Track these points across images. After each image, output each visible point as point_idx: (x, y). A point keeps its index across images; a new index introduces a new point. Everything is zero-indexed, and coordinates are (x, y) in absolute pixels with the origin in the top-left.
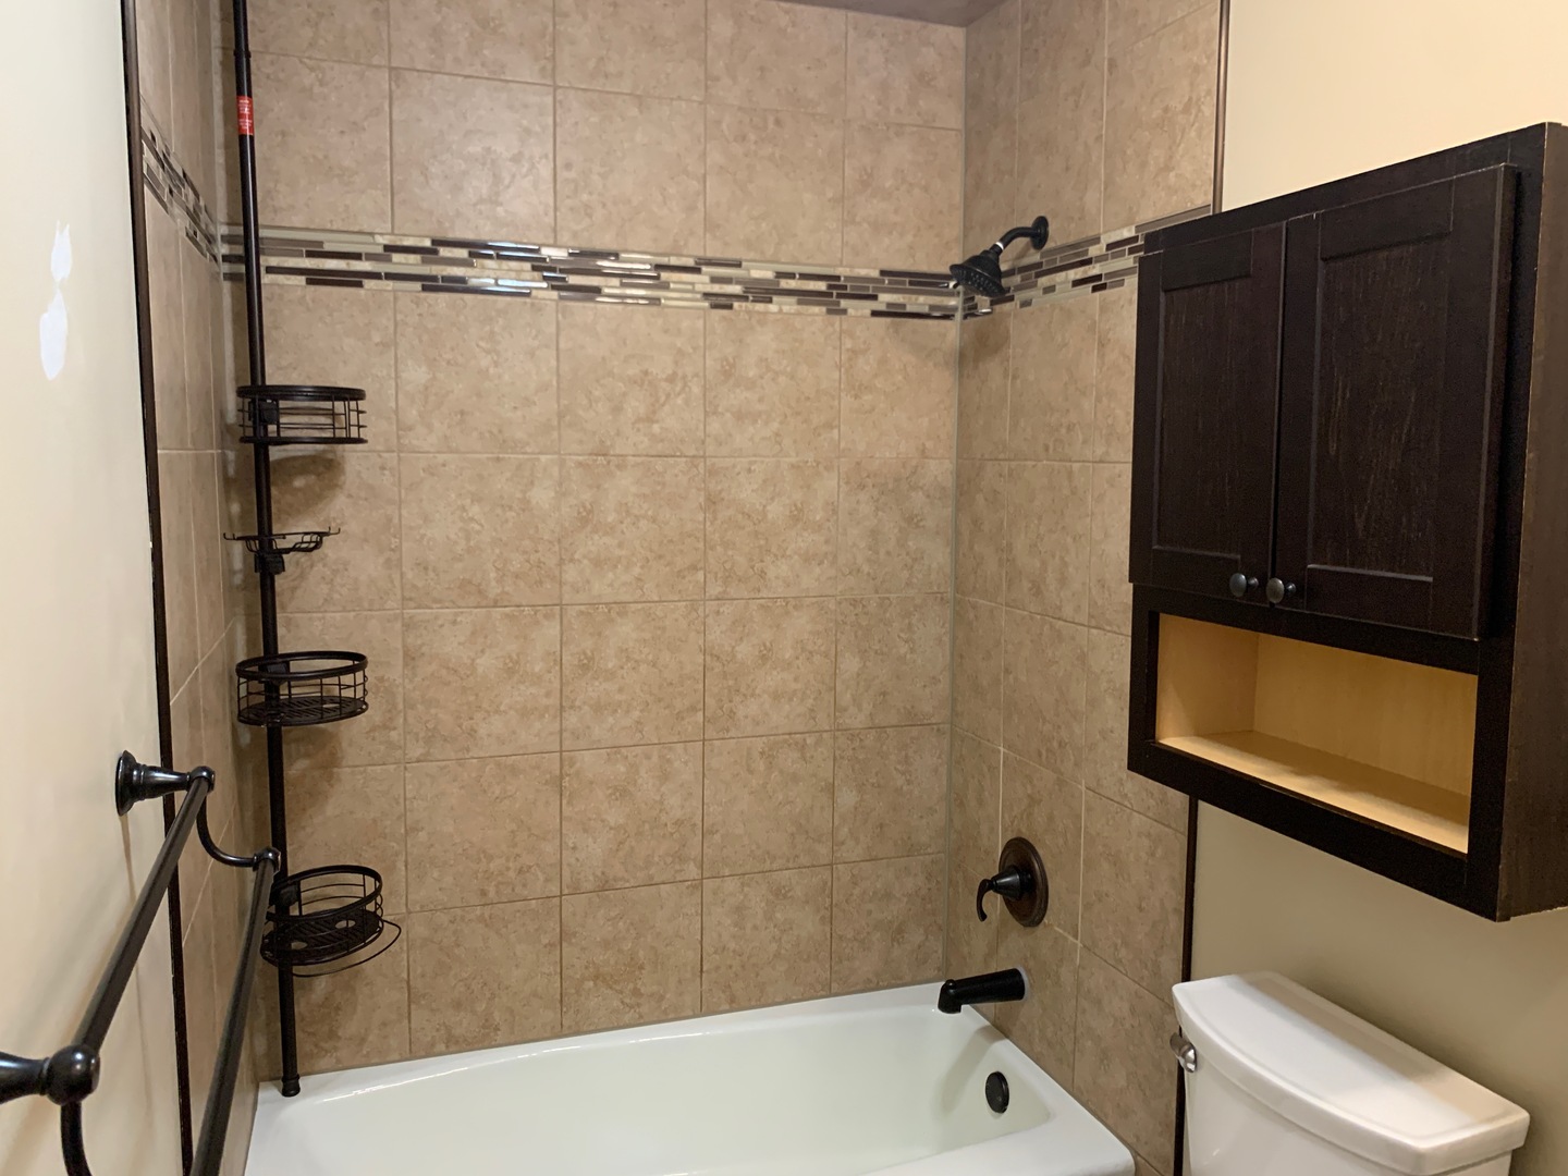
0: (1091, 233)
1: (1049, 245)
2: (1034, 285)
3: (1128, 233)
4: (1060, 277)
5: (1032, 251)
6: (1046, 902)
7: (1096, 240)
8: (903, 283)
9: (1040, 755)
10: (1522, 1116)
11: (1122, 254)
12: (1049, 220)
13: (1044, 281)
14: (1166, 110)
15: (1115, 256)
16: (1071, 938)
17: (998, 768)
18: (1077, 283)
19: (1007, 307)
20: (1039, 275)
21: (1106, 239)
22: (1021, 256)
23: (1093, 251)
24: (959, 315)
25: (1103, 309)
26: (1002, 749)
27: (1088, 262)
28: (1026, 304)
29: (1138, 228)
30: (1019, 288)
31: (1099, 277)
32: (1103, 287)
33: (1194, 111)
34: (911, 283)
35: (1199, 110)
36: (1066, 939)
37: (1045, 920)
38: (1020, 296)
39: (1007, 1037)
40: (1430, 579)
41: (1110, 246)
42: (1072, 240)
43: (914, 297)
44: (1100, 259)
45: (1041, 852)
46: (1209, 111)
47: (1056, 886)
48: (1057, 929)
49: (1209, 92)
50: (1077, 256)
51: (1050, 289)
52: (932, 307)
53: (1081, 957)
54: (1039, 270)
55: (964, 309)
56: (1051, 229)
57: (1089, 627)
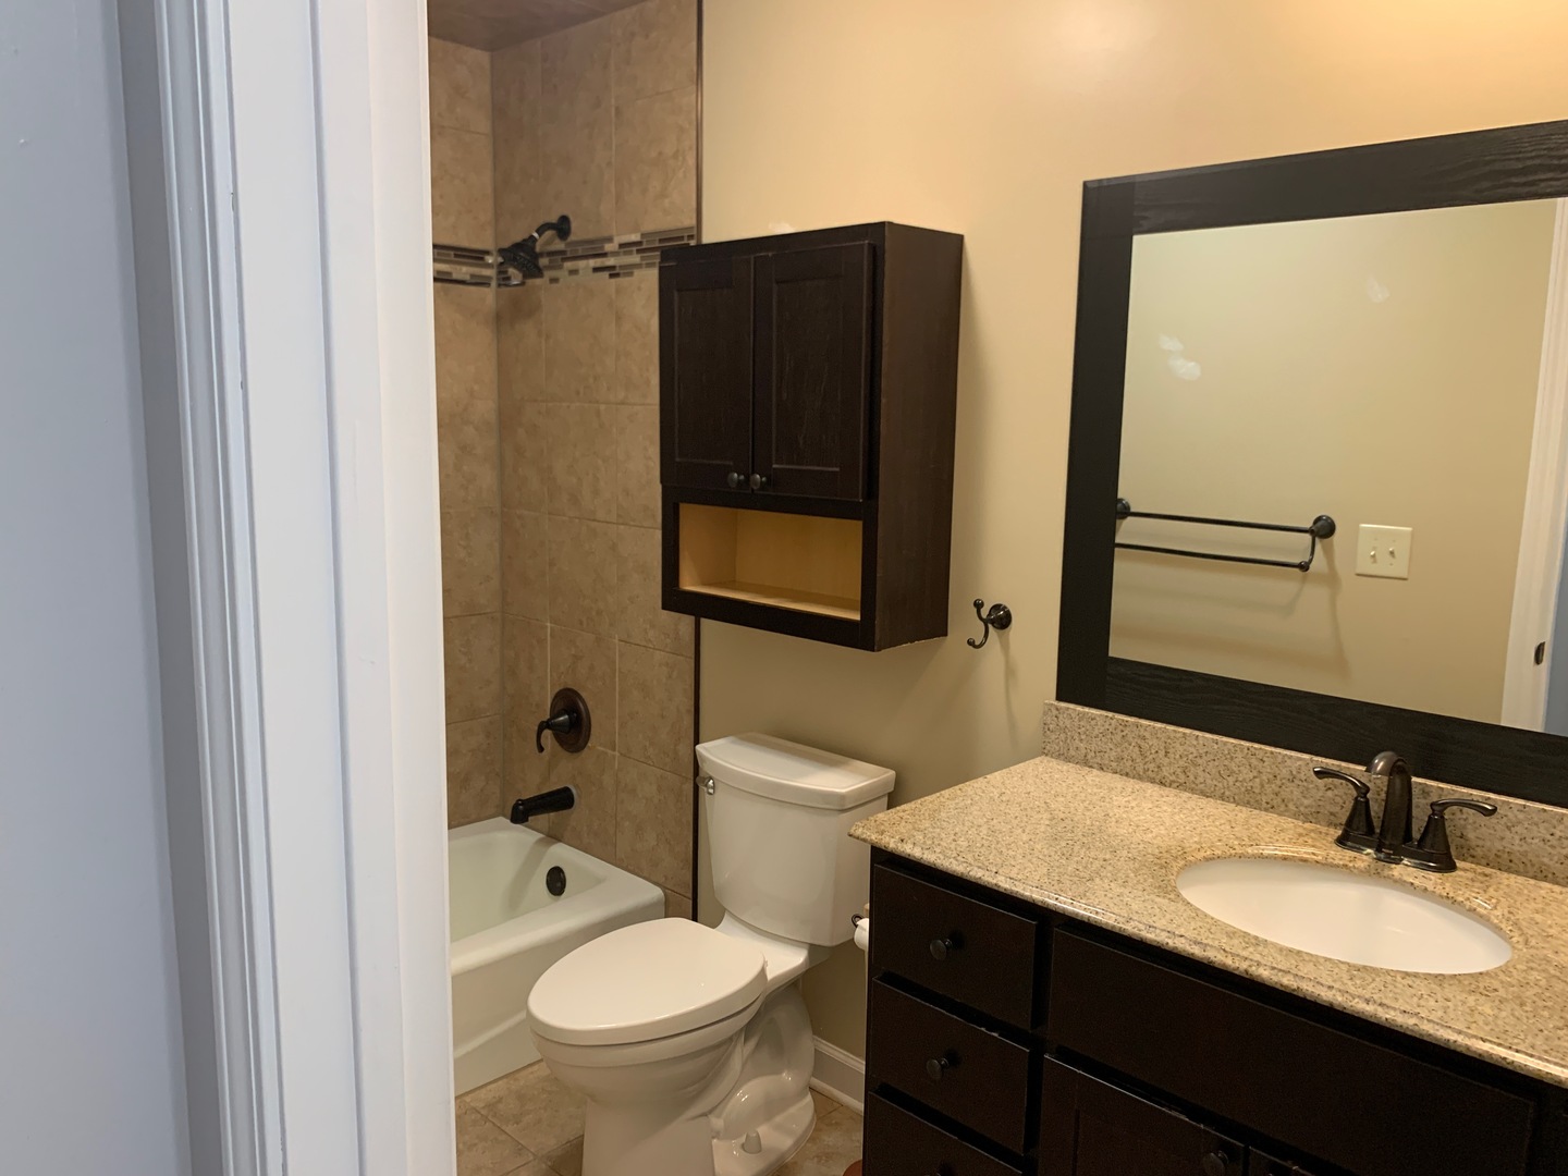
0: (606, 234)
1: (572, 238)
2: (561, 267)
3: (635, 237)
4: (581, 264)
5: (557, 240)
6: (590, 731)
7: (610, 240)
8: (449, 255)
9: (581, 623)
10: (891, 773)
11: (630, 253)
12: (571, 219)
13: (569, 265)
14: (660, 153)
15: (625, 253)
16: (610, 752)
17: (546, 639)
18: (596, 270)
19: (538, 281)
20: (565, 260)
21: (618, 240)
22: (549, 242)
23: (608, 247)
24: (494, 283)
25: (618, 291)
26: (549, 624)
27: (604, 255)
28: (554, 280)
29: (643, 235)
30: (550, 267)
31: (613, 267)
32: (617, 275)
33: (681, 158)
34: (456, 256)
35: (684, 159)
36: (606, 753)
37: (589, 744)
38: (548, 274)
39: (560, 841)
40: (837, 469)
41: (622, 246)
42: (591, 236)
43: (458, 267)
44: (614, 254)
45: (584, 695)
46: (692, 161)
47: (597, 718)
48: (600, 748)
49: (690, 148)
50: (594, 249)
51: (574, 272)
52: (472, 276)
53: (619, 763)
54: (563, 256)
55: (498, 279)
56: (574, 225)
57: (617, 524)
